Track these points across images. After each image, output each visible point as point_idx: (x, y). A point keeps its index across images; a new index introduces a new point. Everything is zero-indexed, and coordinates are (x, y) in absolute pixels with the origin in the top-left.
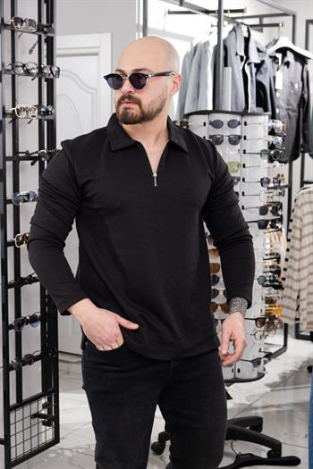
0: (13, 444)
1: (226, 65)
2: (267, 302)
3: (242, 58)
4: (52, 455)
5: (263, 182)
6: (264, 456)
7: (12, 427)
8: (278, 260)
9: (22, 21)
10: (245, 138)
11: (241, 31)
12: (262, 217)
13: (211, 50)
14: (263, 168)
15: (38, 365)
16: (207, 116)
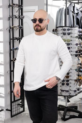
0: (13, 111)
1: (68, 14)
2: (78, 76)
3: (72, 12)
4: (23, 115)
5: (77, 44)
6: (77, 116)
7: (13, 107)
8: (81, 65)
9: (15, 5)
10: (72, 33)
11: (72, 5)
12: (76, 54)
13: (64, 10)
14: (77, 41)
16: (62, 28)
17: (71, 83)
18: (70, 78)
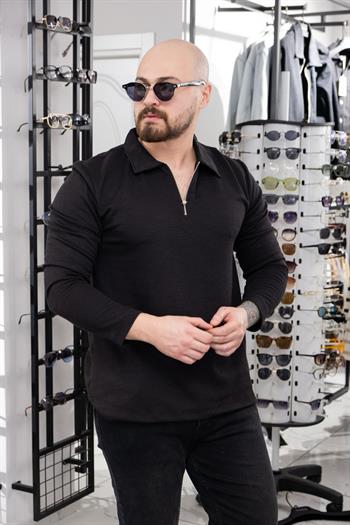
0: (42, 492)
1: (283, 69)
2: (327, 337)
3: (301, 61)
4: (85, 506)
5: (325, 201)
6: (323, 509)
7: (42, 474)
8: (341, 289)
9: (56, 20)
10: (304, 151)
11: (301, 31)
12: (323, 241)
13: (266, 52)
14: (325, 186)
15: (70, 405)
16: (261, 127)
17: (297, 368)
18: (295, 346)
